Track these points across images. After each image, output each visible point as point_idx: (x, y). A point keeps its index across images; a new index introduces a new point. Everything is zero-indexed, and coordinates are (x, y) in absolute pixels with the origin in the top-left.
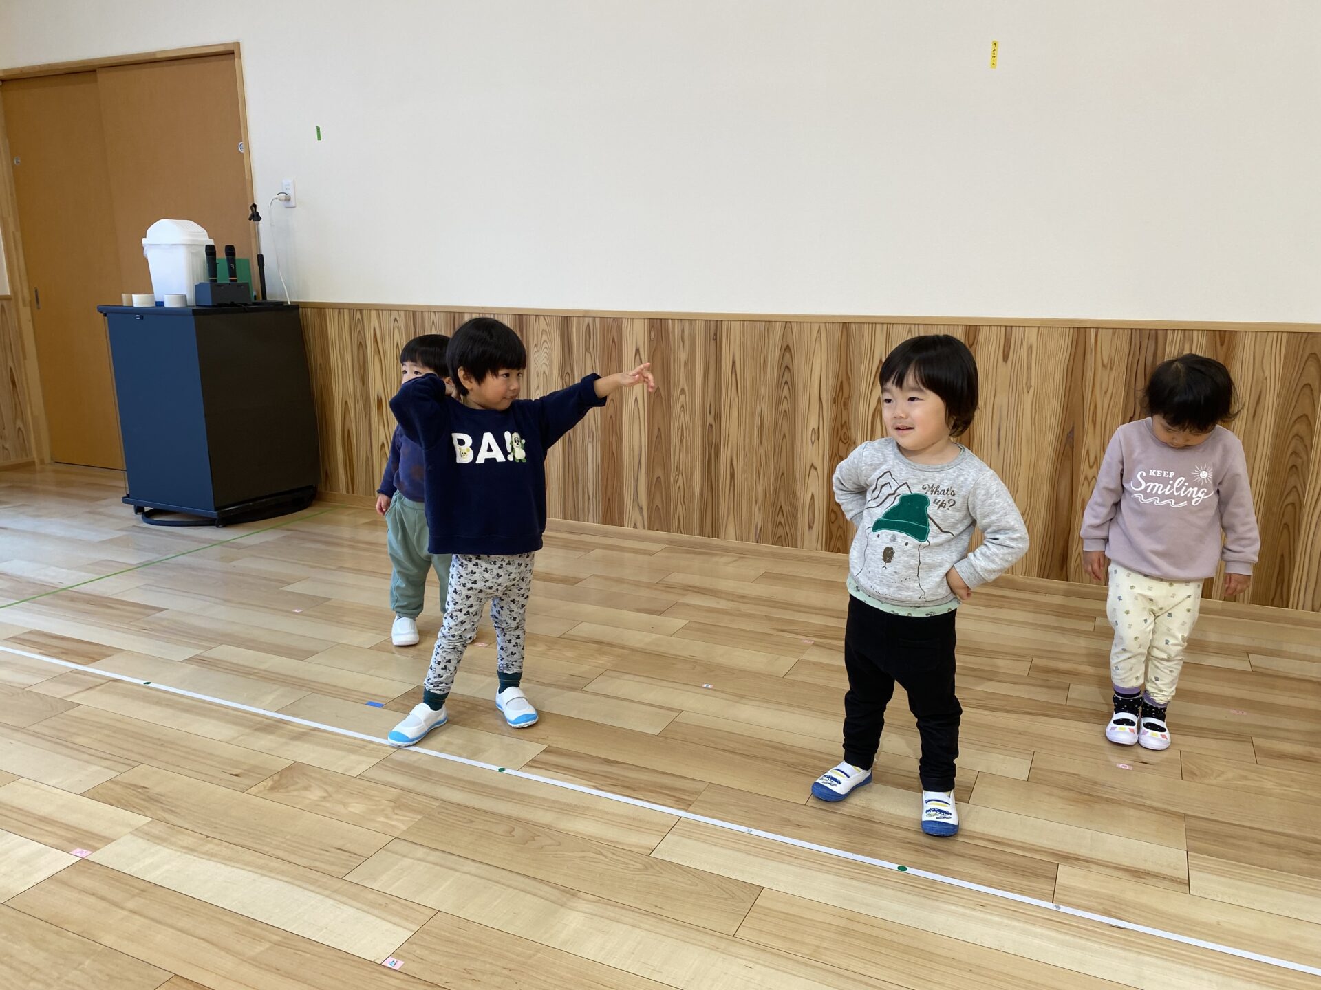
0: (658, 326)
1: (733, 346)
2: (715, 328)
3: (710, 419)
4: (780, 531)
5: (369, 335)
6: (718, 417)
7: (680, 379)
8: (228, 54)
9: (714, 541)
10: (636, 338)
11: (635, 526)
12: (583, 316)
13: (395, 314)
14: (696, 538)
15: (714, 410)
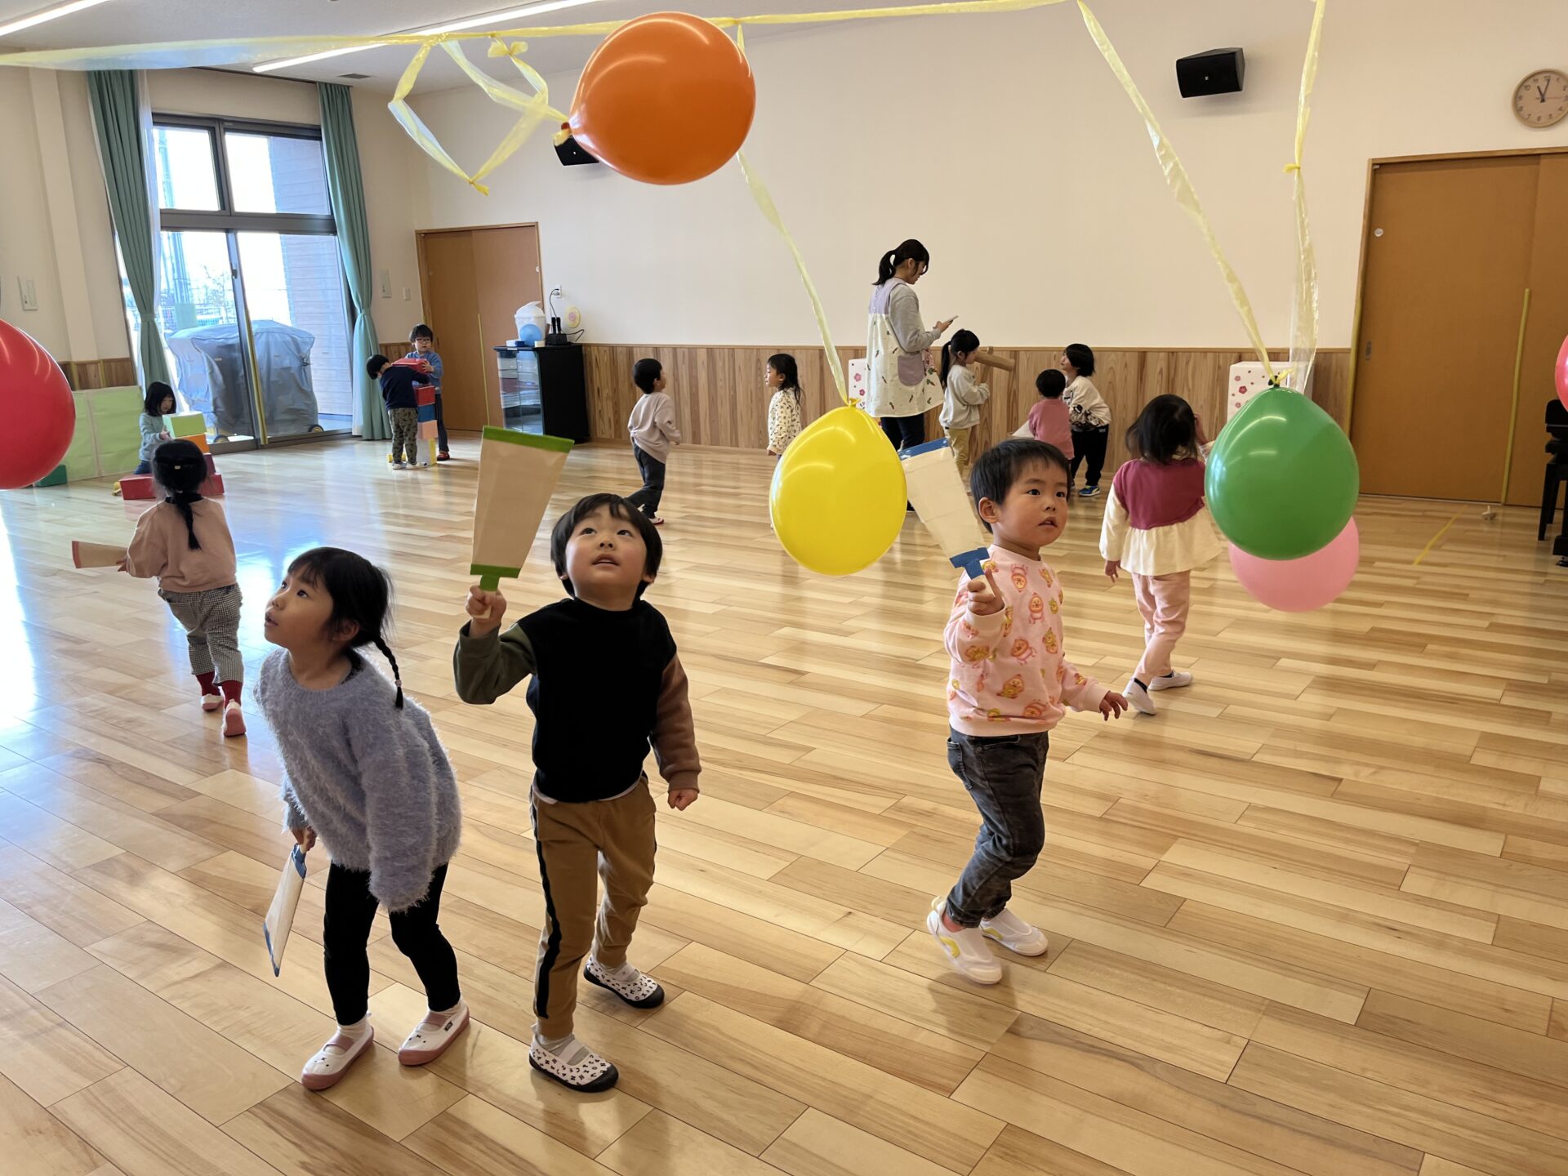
0: (710, 350)
1: (740, 357)
2: (732, 350)
3: (732, 393)
4: (761, 442)
5: (594, 358)
6: (735, 392)
7: (720, 375)
8: (533, 227)
9: (736, 449)
10: (702, 356)
11: (706, 444)
12: (682, 347)
13: (605, 348)
14: (730, 448)
15: (734, 388)
